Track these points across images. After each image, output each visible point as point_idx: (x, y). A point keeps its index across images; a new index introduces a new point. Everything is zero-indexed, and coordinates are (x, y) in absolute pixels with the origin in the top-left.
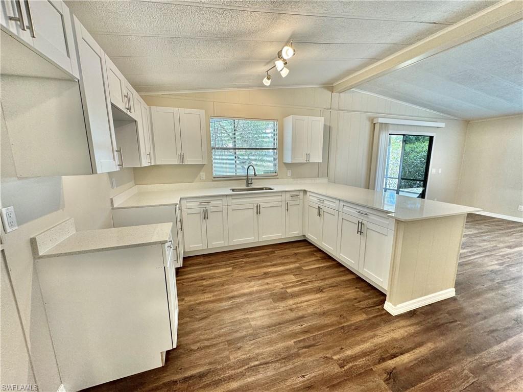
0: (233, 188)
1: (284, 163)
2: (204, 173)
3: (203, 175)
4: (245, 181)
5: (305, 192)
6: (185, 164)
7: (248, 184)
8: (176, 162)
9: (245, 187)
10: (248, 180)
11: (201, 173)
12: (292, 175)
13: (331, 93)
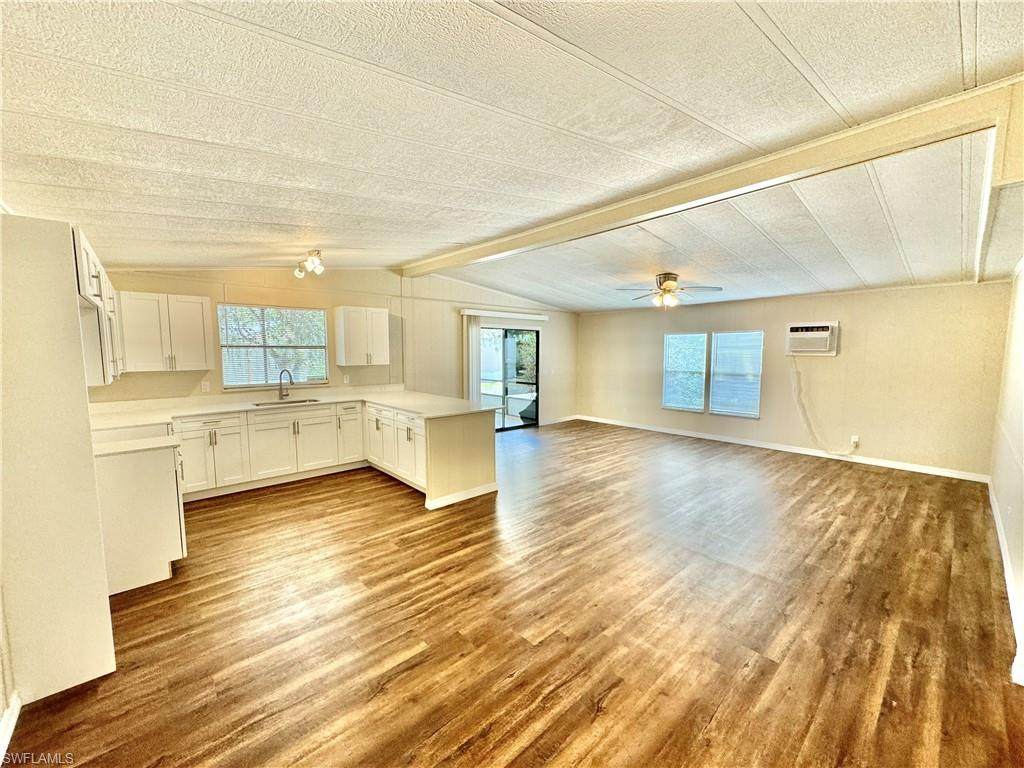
0: (257, 403)
1: (339, 366)
2: (208, 383)
3: (206, 384)
4: (277, 392)
5: (364, 402)
6: (178, 369)
7: (282, 396)
8: (160, 367)
9: (277, 400)
10: (282, 391)
11: (203, 383)
12: (351, 382)
13: (399, 277)
